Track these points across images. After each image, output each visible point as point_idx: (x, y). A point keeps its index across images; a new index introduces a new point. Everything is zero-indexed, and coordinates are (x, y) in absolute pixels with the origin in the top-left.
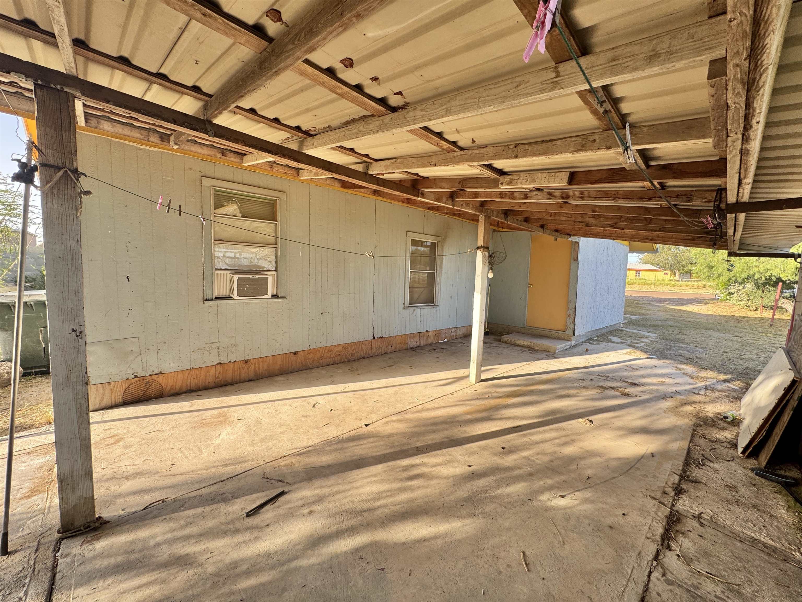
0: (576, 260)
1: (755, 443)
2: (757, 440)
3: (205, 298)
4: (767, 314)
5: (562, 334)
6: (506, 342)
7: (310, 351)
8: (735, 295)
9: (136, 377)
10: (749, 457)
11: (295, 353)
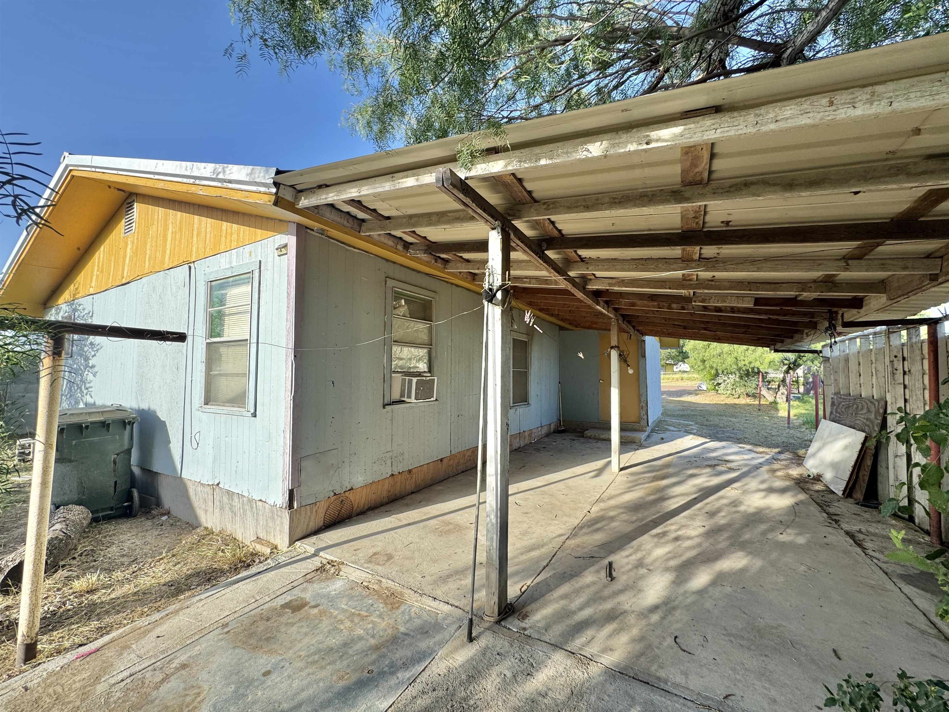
0: (644, 356)
1: (850, 485)
2: (851, 483)
3: (386, 402)
4: (749, 401)
5: (637, 426)
6: (590, 438)
7: (452, 457)
8: (722, 385)
9: (335, 494)
10: (846, 498)
11: (441, 460)
